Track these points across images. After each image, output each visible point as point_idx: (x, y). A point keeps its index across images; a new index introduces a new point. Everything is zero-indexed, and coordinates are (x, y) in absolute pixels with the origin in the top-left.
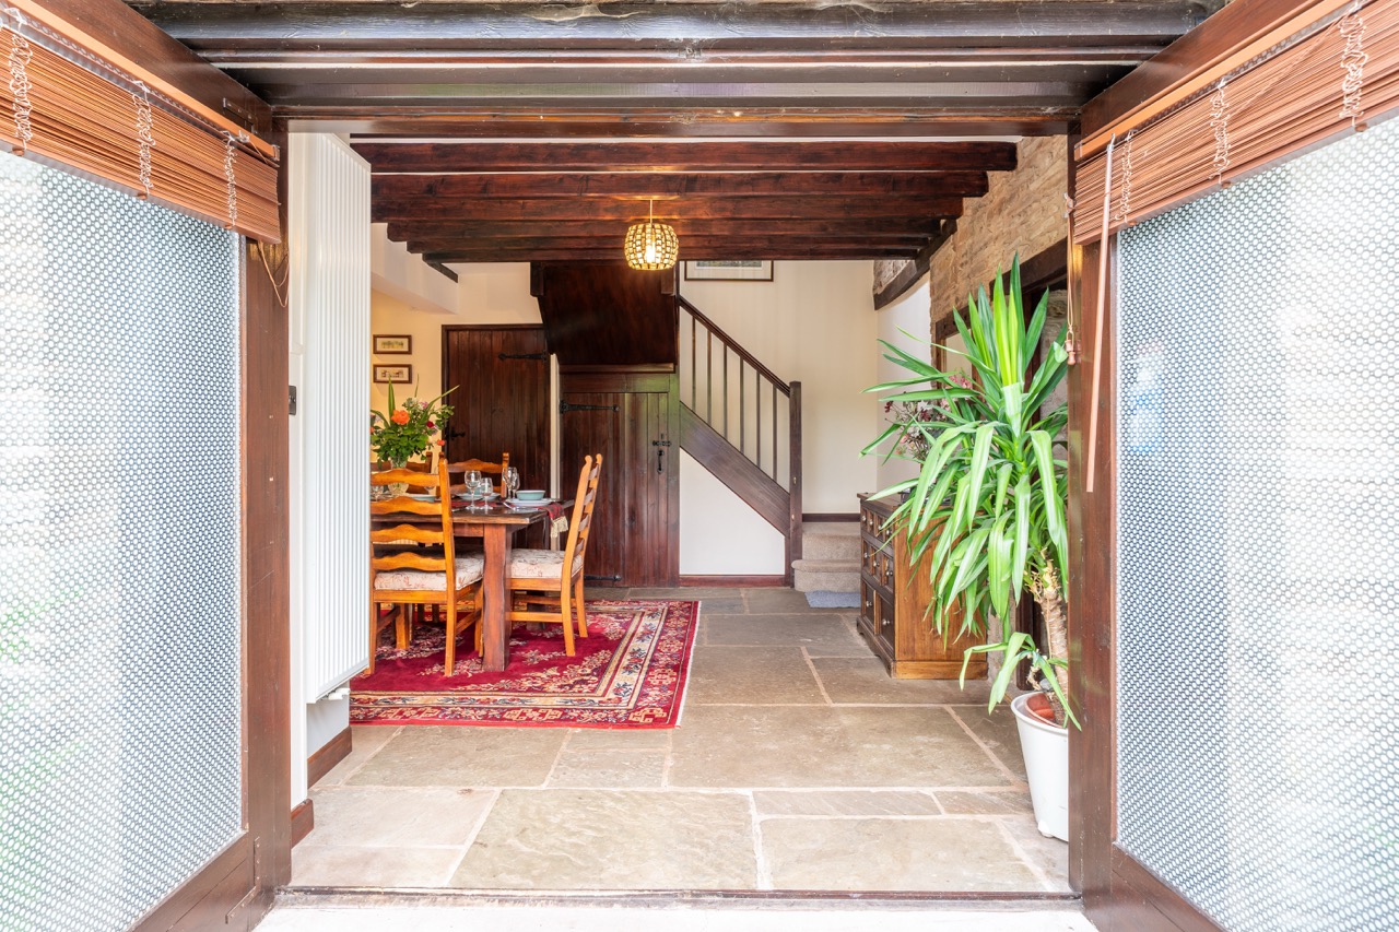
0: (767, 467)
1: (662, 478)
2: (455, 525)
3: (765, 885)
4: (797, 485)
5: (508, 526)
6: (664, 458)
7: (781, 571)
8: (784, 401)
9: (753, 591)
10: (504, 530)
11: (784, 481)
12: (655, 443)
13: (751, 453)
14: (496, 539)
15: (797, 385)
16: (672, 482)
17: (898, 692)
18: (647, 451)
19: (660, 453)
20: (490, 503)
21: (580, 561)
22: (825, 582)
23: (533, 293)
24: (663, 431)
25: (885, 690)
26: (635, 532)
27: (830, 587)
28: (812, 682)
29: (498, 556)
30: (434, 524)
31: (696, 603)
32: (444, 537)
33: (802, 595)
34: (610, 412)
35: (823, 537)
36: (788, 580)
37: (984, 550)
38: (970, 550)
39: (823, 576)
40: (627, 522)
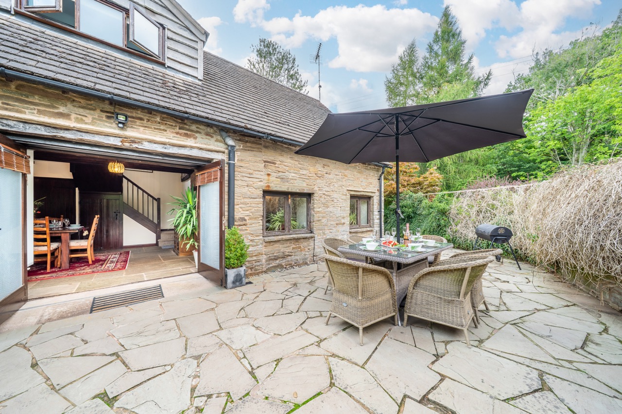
0: (151, 218)
1: (117, 222)
2: (51, 233)
3: (145, 280)
4: (159, 222)
5: (70, 233)
6: (118, 216)
7: (155, 242)
8: (155, 203)
9: (146, 248)
10: (68, 234)
11: (156, 221)
12: (115, 212)
13: (146, 215)
14: (65, 237)
15: (159, 199)
16: (121, 222)
17: (180, 258)
18: (112, 214)
19: (117, 215)
20: (61, 228)
21: (92, 241)
22: (167, 244)
23: (71, 171)
24: (118, 209)
25: (177, 258)
26: (108, 236)
27: (168, 245)
28: (160, 259)
29: (66, 241)
30: (44, 233)
31: (129, 251)
32: (47, 237)
33: (161, 247)
34: (99, 205)
35: (166, 234)
36: (157, 244)
37: (186, 228)
38: (184, 228)
39: (166, 242)
40: (105, 233)
